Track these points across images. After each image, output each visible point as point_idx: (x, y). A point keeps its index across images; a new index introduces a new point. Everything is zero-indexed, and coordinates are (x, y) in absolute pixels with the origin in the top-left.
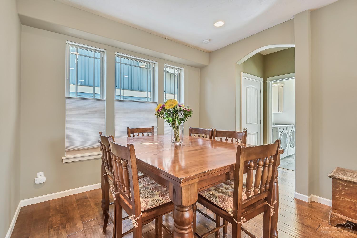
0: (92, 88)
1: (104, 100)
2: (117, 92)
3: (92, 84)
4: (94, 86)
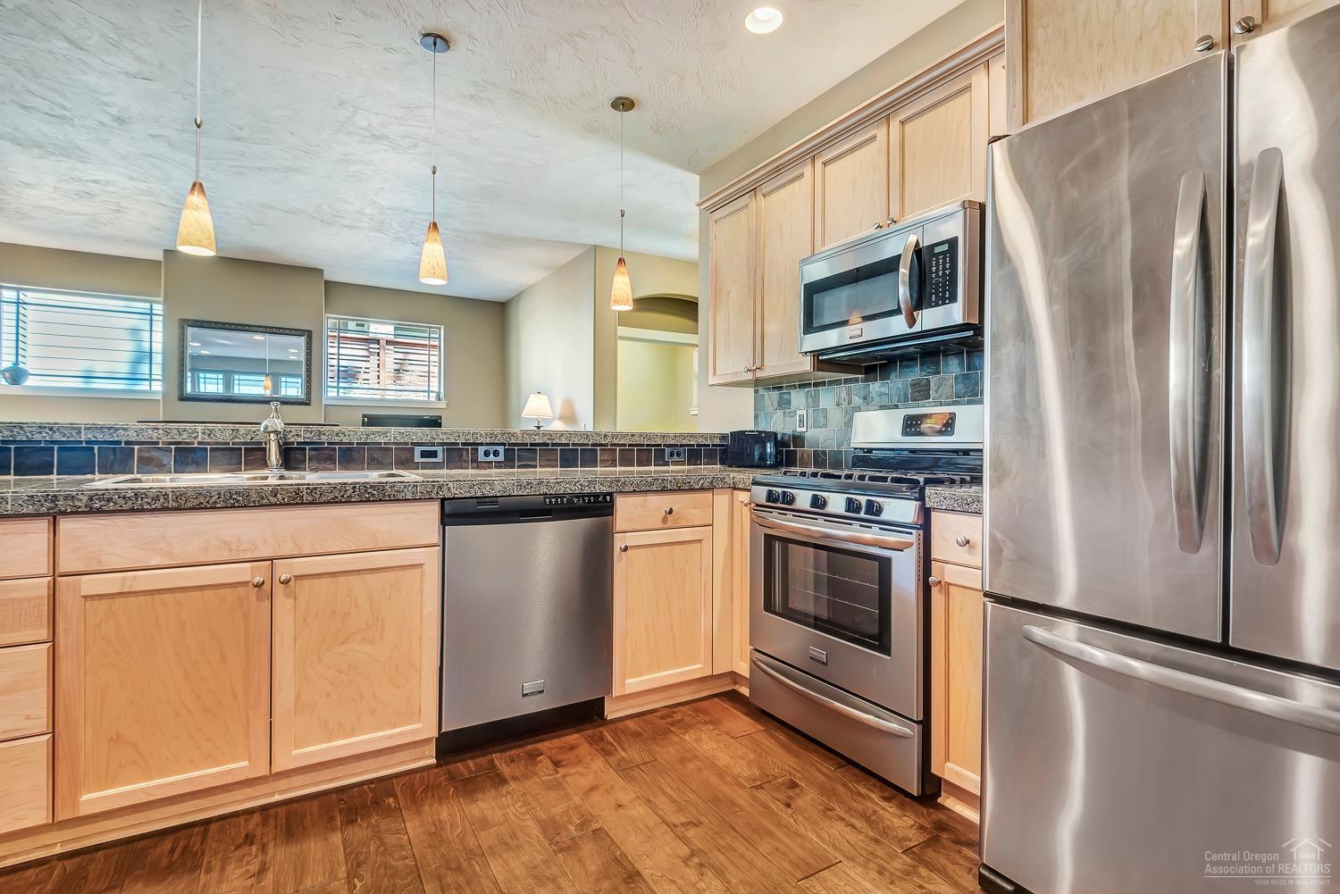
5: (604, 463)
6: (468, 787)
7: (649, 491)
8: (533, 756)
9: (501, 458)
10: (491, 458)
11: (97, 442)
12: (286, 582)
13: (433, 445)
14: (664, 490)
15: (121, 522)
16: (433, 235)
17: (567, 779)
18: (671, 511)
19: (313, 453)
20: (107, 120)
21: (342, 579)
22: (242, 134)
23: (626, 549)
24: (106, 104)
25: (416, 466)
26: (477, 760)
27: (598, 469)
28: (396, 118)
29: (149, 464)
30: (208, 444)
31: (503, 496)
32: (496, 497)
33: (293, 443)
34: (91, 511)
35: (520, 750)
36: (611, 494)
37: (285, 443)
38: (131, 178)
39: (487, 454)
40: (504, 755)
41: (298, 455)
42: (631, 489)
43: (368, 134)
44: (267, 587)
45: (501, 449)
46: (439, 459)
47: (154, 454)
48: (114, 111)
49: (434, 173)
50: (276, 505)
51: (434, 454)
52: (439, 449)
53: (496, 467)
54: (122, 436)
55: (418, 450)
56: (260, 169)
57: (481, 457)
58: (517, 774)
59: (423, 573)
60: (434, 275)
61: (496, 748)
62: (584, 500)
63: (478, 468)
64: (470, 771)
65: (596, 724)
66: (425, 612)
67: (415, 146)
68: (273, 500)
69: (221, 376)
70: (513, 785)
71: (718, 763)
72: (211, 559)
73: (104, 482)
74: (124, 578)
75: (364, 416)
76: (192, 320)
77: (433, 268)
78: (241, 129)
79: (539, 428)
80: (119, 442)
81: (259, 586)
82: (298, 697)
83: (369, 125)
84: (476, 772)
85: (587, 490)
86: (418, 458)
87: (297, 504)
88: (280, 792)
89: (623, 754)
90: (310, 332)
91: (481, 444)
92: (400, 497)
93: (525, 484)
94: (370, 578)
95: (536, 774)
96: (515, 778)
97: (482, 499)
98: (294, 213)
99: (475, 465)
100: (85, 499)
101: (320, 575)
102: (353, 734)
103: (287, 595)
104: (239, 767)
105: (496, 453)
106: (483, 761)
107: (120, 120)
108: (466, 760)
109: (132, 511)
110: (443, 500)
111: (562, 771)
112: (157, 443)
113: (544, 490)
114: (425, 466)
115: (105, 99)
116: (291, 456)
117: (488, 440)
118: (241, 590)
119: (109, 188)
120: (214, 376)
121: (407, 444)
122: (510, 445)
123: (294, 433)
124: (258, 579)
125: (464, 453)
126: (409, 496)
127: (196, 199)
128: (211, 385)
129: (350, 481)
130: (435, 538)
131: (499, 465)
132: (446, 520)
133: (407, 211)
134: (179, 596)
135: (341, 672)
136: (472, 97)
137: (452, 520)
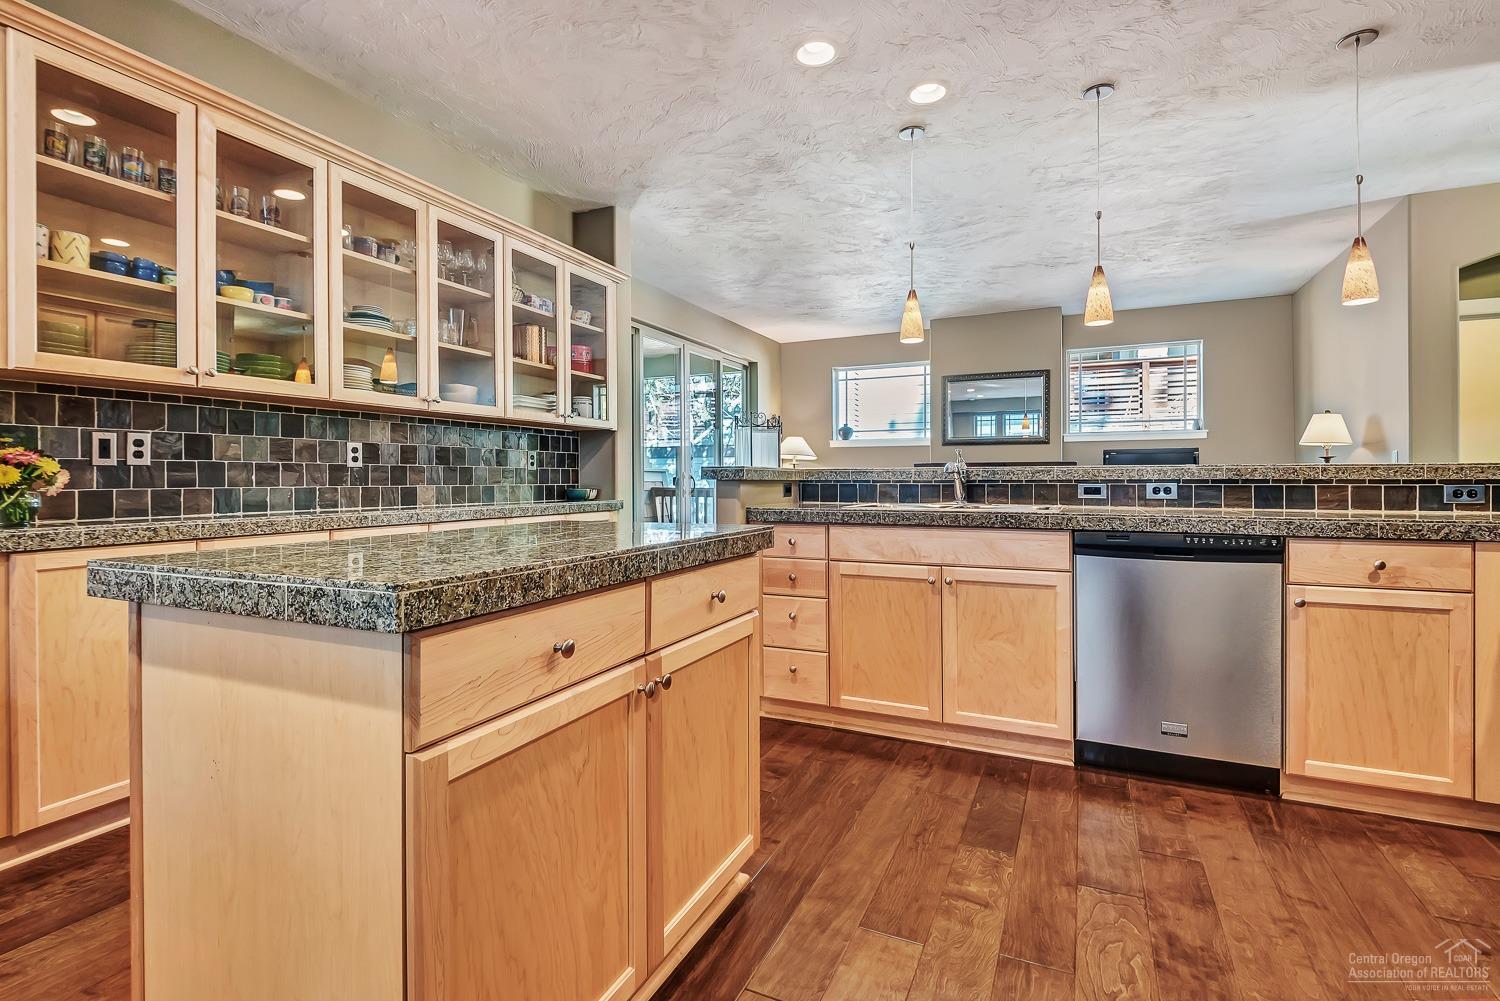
5: (1324, 504)
6: (1090, 792)
7: (1342, 538)
8: (1168, 795)
9: (1174, 495)
10: (1162, 495)
11: (857, 481)
12: (950, 583)
13: (1097, 482)
14: (1369, 538)
15: (858, 530)
16: (1100, 278)
17: (1192, 822)
18: (1382, 566)
19: (991, 489)
20: (878, 243)
21: (990, 589)
22: (965, 220)
23: (1302, 604)
24: (877, 234)
25: (1080, 502)
26: (1111, 778)
27: (1316, 511)
28: (1085, 161)
29: (886, 496)
30: (919, 482)
31: (1134, 532)
32: (1127, 531)
33: (975, 481)
34: (844, 524)
35: (1159, 786)
36: (1285, 537)
37: (968, 481)
38: (900, 276)
39: (1156, 491)
40: (1140, 783)
41: (980, 491)
42: (1312, 534)
43: (1063, 183)
44: (938, 585)
45: (1174, 487)
46: (1103, 495)
47: (888, 489)
48: (881, 236)
49: (1099, 218)
50: (942, 526)
51: (1097, 491)
52: (1103, 487)
53: (1167, 505)
54: (871, 477)
55: (1081, 487)
56: (983, 241)
57: (1150, 494)
58: (1143, 799)
59: (1056, 594)
60: (1098, 317)
61: (1135, 777)
62: (1237, 542)
63: (1146, 505)
64: (1101, 782)
65: (1266, 797)
66: (1059, 628)
67: (1112, 176)
68: (941, 523)
69: (994, 417)
70: (1133, 804)
71: (1409, 883)
72: (904, 560)
73: (858, 506)
74: (859, 566)
75: (1105, 453)
76: (950, 376)
77: (1096, 311)
78: (962, 218)
79: (1327, 459)
80: (869, 481)
81: (933, 583)
82: (960, 674)
83: (1062, 177)
84: (1106, 784)
85: (1242, 531)
86: (1081, 495)
87: (956, 526)
88: (951, 741)
89: (1277, 829)
90: (1048, 371)
91: (1150, 481)
92: (1034, 525)
93: (1160, 521)
94: (1013, 591)
95: (1162, 806)
96: (1138, 801)
97: (1113, 533)
98: (1020, 266)
99: (1142, 502)
100: (840, 515)
101: (974, 582)
102: (1000, 713)
103: (952, 594)
104: (921, 710)
105: (1167, 491)
106: (1116, 780)
107: (886, 241)
108: (1101, 773)
109: (862, 524)
110: (1073, 531)
111: (1190, 813)
112: (889, 482)
113: (1183, 528)
114: (1088, 502)
115: (876, 231)
116: (973, 492)
117: (1156, 477)
118: (923, 585)
119: (889, 286)
120: (989, 418)
121: (1071, 481)
122: (1185, 481)
123: (975, 473)
124: (931, 579)
125: (1131, 490)
126: (1042, 526)
127: (912, 303)
128: (986, 429)
129: (993, 511)
130: (1067, 565)
131: (1171, 503)
132: (1077, 549)
133: (1126, 233)
134: (888, 582)
135: (990, 661)
136: (1153, 115)
137: (1082, 550)
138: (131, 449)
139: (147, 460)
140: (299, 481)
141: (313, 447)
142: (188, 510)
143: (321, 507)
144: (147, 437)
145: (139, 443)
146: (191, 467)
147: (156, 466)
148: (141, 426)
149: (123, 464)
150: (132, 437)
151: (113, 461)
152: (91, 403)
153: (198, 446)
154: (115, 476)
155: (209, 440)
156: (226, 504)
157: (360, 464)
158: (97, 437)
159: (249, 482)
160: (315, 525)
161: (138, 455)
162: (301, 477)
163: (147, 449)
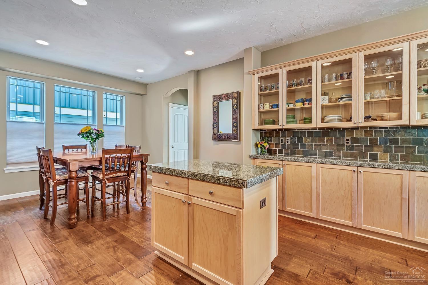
0: (32, 106)
1: (43, 123)
2: (57, 110)
3: (32, 102)
4: (34, 104)
138: (286, 141)
139: (289, 143)
140: (327, 149)
141: (332, 139)
142: (298, 154)
143: (335, 157)
144: (289, 138)
145: (288, 140)
146: (298, 144)
147: (291, 144)
148: (288, 136)
149: (285, 144)
150: (286, 138)
151: (283, 143)
152: (280, 132)
153: (300, 140)
154: (284, 146)
155: (302, 138)
156: (306, 153)
157: (350, 144)
158: (281, 138)
159: (312, 149)
160: (310, 161)
161: (288, 142)
162: (328, 148)
163: (289, 141)
